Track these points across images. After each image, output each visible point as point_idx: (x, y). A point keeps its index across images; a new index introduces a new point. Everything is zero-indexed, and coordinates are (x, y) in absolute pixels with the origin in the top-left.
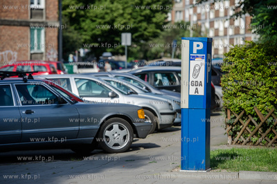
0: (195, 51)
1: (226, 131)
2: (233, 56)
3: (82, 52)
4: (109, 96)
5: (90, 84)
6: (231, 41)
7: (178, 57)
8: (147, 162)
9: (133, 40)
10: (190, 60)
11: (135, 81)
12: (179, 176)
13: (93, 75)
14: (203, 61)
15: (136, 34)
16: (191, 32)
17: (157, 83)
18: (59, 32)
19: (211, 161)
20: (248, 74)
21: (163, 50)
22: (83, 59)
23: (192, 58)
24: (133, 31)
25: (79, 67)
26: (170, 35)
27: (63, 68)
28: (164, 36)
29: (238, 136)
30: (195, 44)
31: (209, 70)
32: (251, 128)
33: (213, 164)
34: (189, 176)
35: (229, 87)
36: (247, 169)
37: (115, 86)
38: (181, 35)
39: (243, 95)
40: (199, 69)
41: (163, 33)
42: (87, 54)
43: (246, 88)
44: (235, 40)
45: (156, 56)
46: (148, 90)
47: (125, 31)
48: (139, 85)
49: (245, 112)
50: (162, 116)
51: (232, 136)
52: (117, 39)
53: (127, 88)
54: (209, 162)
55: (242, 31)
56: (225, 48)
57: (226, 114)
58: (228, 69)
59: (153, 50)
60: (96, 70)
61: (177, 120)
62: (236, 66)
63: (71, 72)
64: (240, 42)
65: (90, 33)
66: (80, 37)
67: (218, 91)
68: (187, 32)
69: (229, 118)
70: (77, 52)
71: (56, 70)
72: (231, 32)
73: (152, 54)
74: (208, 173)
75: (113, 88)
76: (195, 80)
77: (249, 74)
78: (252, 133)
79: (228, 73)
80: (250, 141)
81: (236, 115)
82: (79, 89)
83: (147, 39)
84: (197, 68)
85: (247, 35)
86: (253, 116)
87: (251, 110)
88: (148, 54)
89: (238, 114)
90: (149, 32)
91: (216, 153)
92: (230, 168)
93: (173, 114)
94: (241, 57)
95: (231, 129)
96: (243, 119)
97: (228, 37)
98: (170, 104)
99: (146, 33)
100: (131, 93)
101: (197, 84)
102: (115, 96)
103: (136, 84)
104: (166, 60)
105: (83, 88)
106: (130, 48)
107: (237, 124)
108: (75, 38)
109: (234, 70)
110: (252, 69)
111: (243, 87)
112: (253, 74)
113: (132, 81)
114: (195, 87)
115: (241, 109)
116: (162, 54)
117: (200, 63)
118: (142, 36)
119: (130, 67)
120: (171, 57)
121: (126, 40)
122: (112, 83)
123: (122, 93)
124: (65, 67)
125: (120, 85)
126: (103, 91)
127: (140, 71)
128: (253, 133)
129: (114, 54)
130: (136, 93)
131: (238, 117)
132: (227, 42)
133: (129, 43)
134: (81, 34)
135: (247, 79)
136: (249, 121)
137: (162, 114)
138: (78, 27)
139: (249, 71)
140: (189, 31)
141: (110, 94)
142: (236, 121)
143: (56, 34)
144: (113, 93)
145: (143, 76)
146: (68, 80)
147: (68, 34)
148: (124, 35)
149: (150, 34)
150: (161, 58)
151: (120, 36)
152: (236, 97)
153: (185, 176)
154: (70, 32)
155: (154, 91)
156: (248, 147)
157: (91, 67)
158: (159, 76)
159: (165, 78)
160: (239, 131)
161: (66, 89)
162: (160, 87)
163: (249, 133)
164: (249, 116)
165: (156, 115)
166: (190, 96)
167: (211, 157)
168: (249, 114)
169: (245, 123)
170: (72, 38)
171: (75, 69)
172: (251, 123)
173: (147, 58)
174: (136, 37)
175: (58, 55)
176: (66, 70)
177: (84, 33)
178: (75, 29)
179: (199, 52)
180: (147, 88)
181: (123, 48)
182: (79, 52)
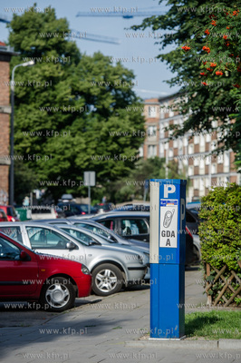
0: (166, 195)
1: (205, 290)
2: (213, 200)
3: (38, 193)
4: (66, 248)
5: (44, 233)
6: (214, 180)
7: (148, 199)
8: (111, 327)
9: (97, 179)
10: (161, 205)
11: (98, 229)
12: (148, 345)
13: (47, 223)
14: (176, 207)
15: (102, 173)
16: (167, 169)
17: (125, 230)
18: (10, 171)
19: (186, 326)
20: (230, 222)
21: (134, 191)
22: (39, 202)
23: (162, 204)
24: (97, 168)
25: (34, 212)
26: (141, 173)
27: (14, 213)
28: (134, 175)
29: (219, 296)
30: (166, 187)
31: (183, 217)
32: (235, 286)
33: (190, 329)
34: (160, 345)
35: (209, 237)
36: (228, 336)
37: (75, 235)
38: (155, 173)
39: (224, 247)
40: (172, 216)
41: (134, 171)
42: (44, 196)
43: (228, 238)
44: (218, 180)
45: (125, 198)
46: (114, 241)
47: (88, 169)
48: (104, 234)
49: (227, 267)
50: (130, 271)
51: (212, 296)
52: (79, 178)
53: (89, 238)
54: (183, 328)
55: (226, 170)
56: (207, 189)
57: (205, 269)
58: (207, 216)
59: (122, 191)
60: (53, 215)
61: (147, 276)
62: (216, 213)
63: (24, 219)
64: (224, 183)
65: (48, 172)
66: (35, 176)
67: (197, 240)
68: (161, 170)
69: (209, 273)
70: (31, 194)
71: (6, 216)
72: (213, 170)
73: (121, 196)
74: (183, 341)
75: (72, 238)
76: (166, 230)
77: (232, 221)
78: (235, 293)
79: (206, 220)
80: (233, 302)
81: (217, 271)
82: (31, 239)
83: (114, 179)
84: (169, 215)
85: (232, 174)
86: (236, 272)
87: (234, 265)
88: (116, 196)
89: (219, 270)
90: (116, 171)
91: (193, 317)
92: (209, 334)
93: (143, 269)
94: (222, 202)
95: (211, 287)
96: (225, 276)
97: (210, 176)
98: (139, 257)
99: (113, 171)
100: (94, 244)
101: (168, 234)
102: (73, 247)
103: (99, 233)
104: (135, 203)
105: (37, 238)
106: (94, 189)
107: (217, 281)
108: (29, 177)
109: (214, 217)
110: (235, 216)
111: (224, 237)
112: (235, 221)
113: (95, 229)
114: (166, 238)
115: (222, 263)
116: (133, 196)
117: (172, 209)
118: (108, 175)
119: (94, 212)
120: (142, 199)
121: (89, 179)
122: (71, 232)
123: (82, 244)
124: (17, 212)
125: (81, 234)
126: (60, 242)
127: (105, 217)
128: (236, 292)
129: (75, 196)
130: (100, 244)
131: (219, 273)
132: (208, 183)
133: (93, 184)
134: (36, 173)
135: (229, 228)
136: (232, 277)
137: (130, 269)
138: (32, 165)
139: (232, 219)
140: (164, 169)
141: (68, 245)
142: (216, 277)
143: (7, 173)
144: (72, 244)
145: (108, 223)
146: (18, 228)
147: (21, 173)
148: (86, 174)
149: (119, 173)
150: (131, 200)
151: (82, 175)
152: (216, 249)
153: (155, 345)
154: (23, 170)
155: (120, 241)
156: (231, 309)
157: (49, 212)
158: (127, 224)
159: (134, 225)
160: (220, 290)
161: (16, 240)
162: (128, 237)
163: (232, 292)
164: (232, 272)
165: (122, 270)
166: (160, 248)
167: (186, 322)
168: (232, 269)
169: (227, 280)
170: (26, 177)
171: (29, 214)
172: (234, 280)
173: (114, 200)
174: (101, 176)
175: (9, 198)
176: (19, 216)
177: (40, 171)
178: (30, 167)
179: (170, 196)
180: (112, 238)
181: (86, 189)
182: (34, 194)
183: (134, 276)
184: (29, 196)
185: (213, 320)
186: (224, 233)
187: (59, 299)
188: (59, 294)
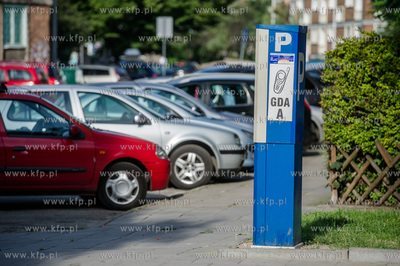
0: (278, 48)
1: (329, 181)
2: (342, 56)
3: (91, 48)
4: (134, 122)
5: (103, 101)
6: (340, 31)
7: (251, 57)
8: (196, 231)
9: (176, 29)
10: (270, 62)
11: (178, 97)
12: (250, 255)
13: (109, 87)
14: (292, 65)
15: (182, 19)
16: (274, 16)
17: (215, 100)
18: (51, 16)
19: (303, 230)
20: (366, 87)
21: (226, 46)
22: (93, 60)
23: (272, 60)
24: (175, 13)
25: (86, 72)
26: (237, 20)
27: (58, 74)
28: (227, 23)
29: (348, 191)
30: (278, 35)
31: (301, 80)
32: (370, 177)
33: (305, 235)
34: (266, 255)
35: (335, 109)
36: (361, 244)
37: (145, 104)
38: (256, 20)
40: (285, 78)
41: (226, 18)
42: (99, 52)
43: (363, 110)
44: (346, 31)
45: (214, 56)
46: (200, 113)
47: (162, 13)
48: (186, 104)
49: (361, 151)
50: (224, 156)
51: (339, 190)
52: (149, 27)
53: (165, 109)
54: (299, 233)
55: (358, 16)
56: (329, 44)
57: (329, 152)
58: (334, 78)
59: (210, 45)
60: (113, 78)
61: (248, 162)
62: (346, 74)
63: (72, 81)
64: (353, 33)
65: (105, 17)
66: (86, 23)
67: (317, 114)
68: (265, 17)
69: (335, 158)
70: (82, 49)
71: (47, 77)
72: (339, 17)
73: (207, 52)
74: (298, 251)
75: (141, 108)
76: (277, 96)
77: (368, 86)
78: (371, 186)
79: (332, 84)
80: (368, 197)
81: (346, 156)
82: (85, 110)
83: (199, 29)
84: (282, 76)
85: (366, 23)
86: (373, 156)
87: (371, 147)
88: (201, 52)
89: (349, 154)
90: (202, 16)
91: (312, 219)
92: (335, 242)
93: (241, 152)
94: (354, 59)
95: (338, 178)
96: (357, 162)
97: (334, 26)
98: (236, 136)
99: (197, 17)
100: (174, 117)
101: (281, 102)
102: (144, 122)
103: (180, 103)
104: (230, 62)
105: (92, 107)
106: (172, 43)
107: (346, 169)
108: (79, 25)
109: (343, 80)
110: (373, 79)
111: (357, 108)
112: (374, 86)
113: (173, 98)
114: (277, 108)
115: (353, 144)
116: (224, 53)
117: (286, 67)
118: (190, 23)
119: (171, 74)
120: (238, 58)
121: (164, 28)
122: (141, 101)
123: (157, 116)
124: (61, 73)
125: (154, 104)
126: (125, 114)
127: (187, 80)
128: (373, 185)
129: (143, 51)
130: (180, 118)
131: (349, 158)
132: (332, 33)
133: (169, 33)
134: (89, 19)
135: (364, 95)
136: (366, 165)
137: (223, 152)
138: (84, 6)
139: (368, 82)
140: (269, 14)
141: (137, 118)
142: (345, 164)
143: (47, 18)
144: (142, 116)
145: (191, 88)
146: (66, 95)
147: (66, 18)
148: (160, 21)
149: (205, 20)
150: (222, 58)
151: (154, 22)
152: (345, 124)
153: (259, 255)
154: (70, 14)
155: (209, 114)
156: (365, 209)
157: (106, 73)
158: (218, 90)
160: (350, 182)
161: (64, 110)
162: (221, 108)
163: (366, 185)
164: (368, 157)
165: (212, 154)
167: (304, 225)
168: (368, 153)
169: (360, 168)
170: (74, 24)
171: (79, 76)
172: (370, 169)
173: (199, 58)
174: (181, 24)
175: (51, 52)
176: (64, 78)
177: (94, 16)
178: (79, 9)
179: (284, 49)
180: (198, 110)
181: (159, 43)
182: (85, 49)
183: (228, 162)
184: (78, 51)
185: (341, 222)
186: (357, 103)
187: (124, 192)
188: (123, 185)
